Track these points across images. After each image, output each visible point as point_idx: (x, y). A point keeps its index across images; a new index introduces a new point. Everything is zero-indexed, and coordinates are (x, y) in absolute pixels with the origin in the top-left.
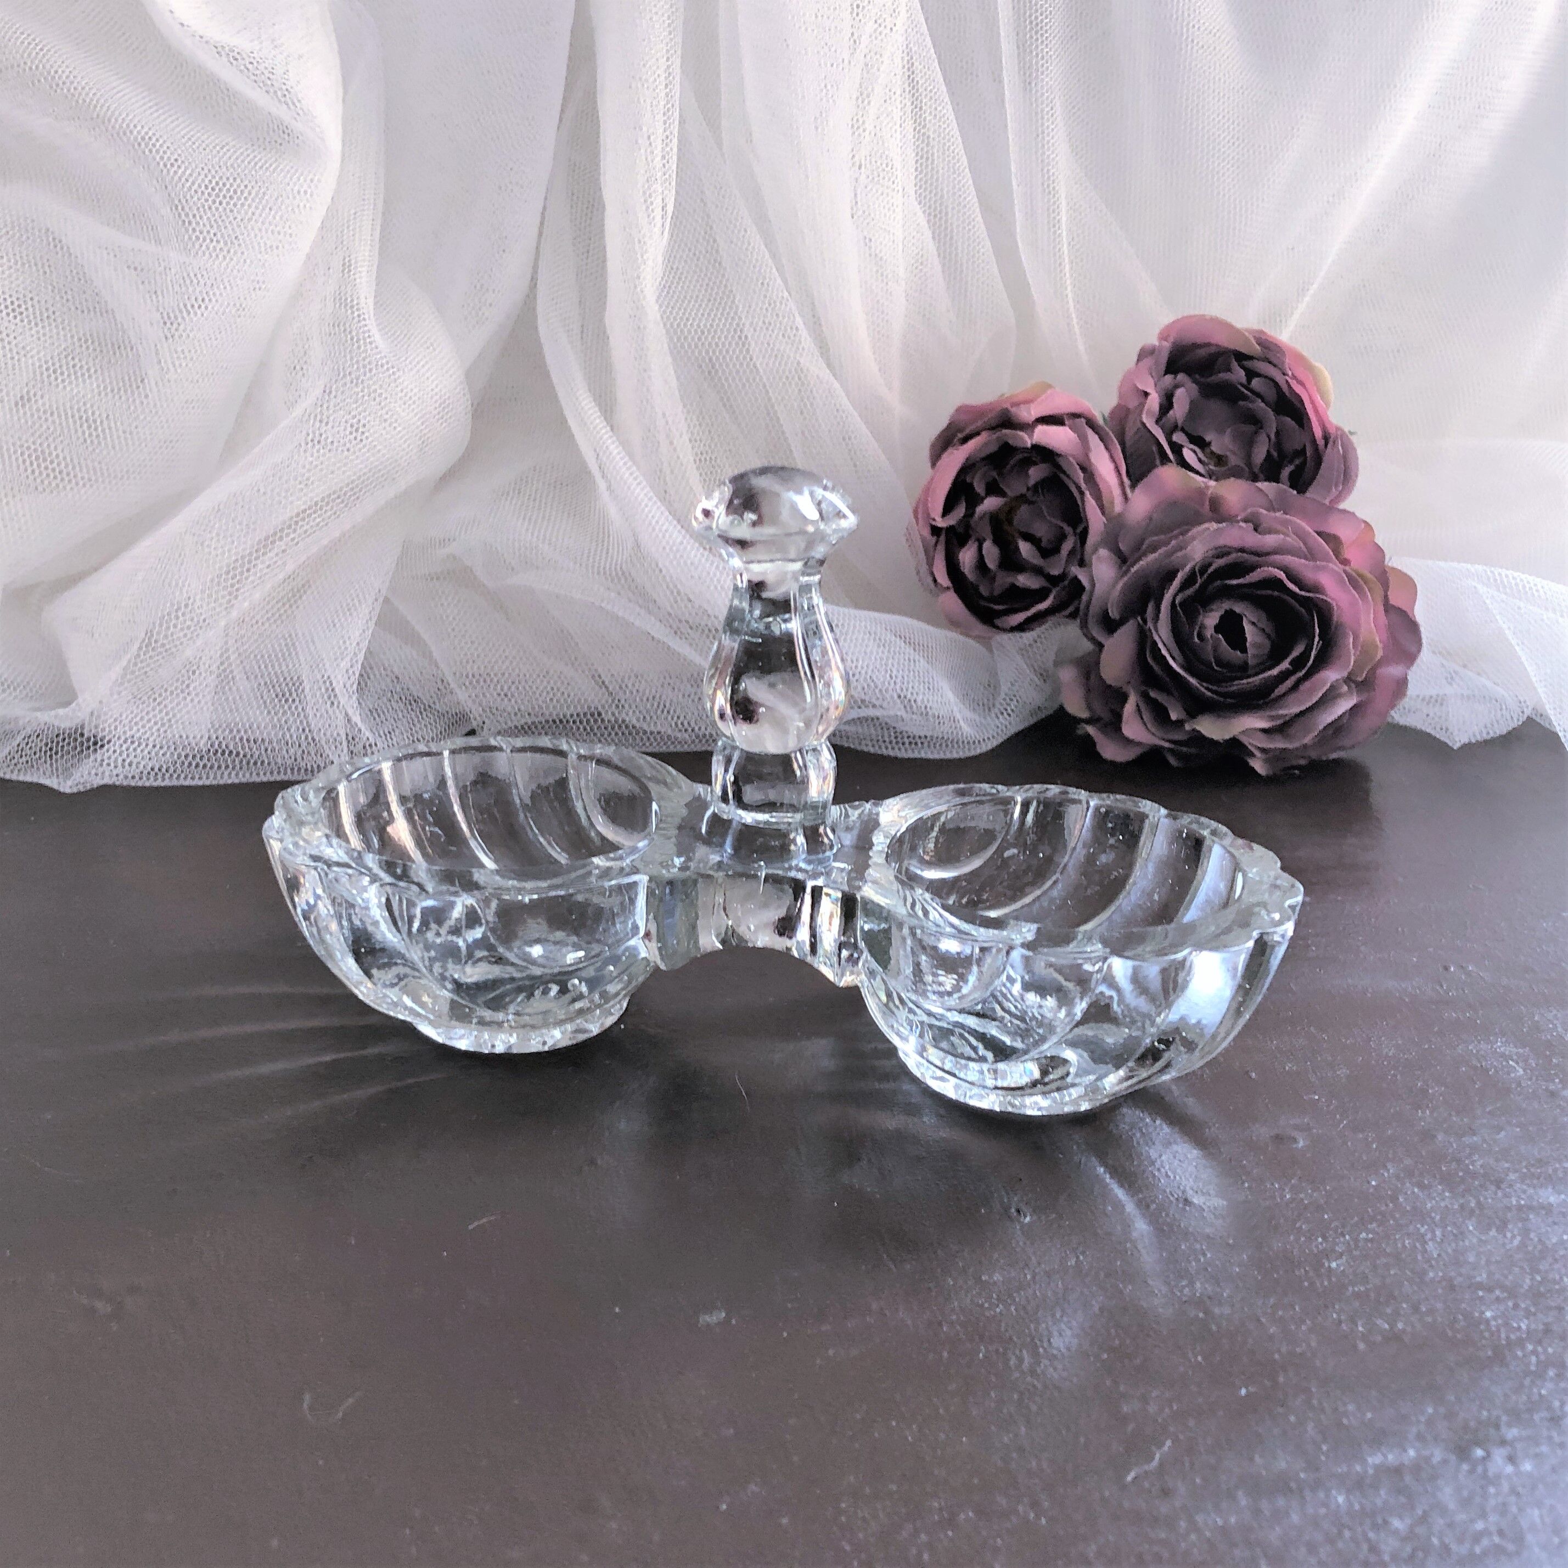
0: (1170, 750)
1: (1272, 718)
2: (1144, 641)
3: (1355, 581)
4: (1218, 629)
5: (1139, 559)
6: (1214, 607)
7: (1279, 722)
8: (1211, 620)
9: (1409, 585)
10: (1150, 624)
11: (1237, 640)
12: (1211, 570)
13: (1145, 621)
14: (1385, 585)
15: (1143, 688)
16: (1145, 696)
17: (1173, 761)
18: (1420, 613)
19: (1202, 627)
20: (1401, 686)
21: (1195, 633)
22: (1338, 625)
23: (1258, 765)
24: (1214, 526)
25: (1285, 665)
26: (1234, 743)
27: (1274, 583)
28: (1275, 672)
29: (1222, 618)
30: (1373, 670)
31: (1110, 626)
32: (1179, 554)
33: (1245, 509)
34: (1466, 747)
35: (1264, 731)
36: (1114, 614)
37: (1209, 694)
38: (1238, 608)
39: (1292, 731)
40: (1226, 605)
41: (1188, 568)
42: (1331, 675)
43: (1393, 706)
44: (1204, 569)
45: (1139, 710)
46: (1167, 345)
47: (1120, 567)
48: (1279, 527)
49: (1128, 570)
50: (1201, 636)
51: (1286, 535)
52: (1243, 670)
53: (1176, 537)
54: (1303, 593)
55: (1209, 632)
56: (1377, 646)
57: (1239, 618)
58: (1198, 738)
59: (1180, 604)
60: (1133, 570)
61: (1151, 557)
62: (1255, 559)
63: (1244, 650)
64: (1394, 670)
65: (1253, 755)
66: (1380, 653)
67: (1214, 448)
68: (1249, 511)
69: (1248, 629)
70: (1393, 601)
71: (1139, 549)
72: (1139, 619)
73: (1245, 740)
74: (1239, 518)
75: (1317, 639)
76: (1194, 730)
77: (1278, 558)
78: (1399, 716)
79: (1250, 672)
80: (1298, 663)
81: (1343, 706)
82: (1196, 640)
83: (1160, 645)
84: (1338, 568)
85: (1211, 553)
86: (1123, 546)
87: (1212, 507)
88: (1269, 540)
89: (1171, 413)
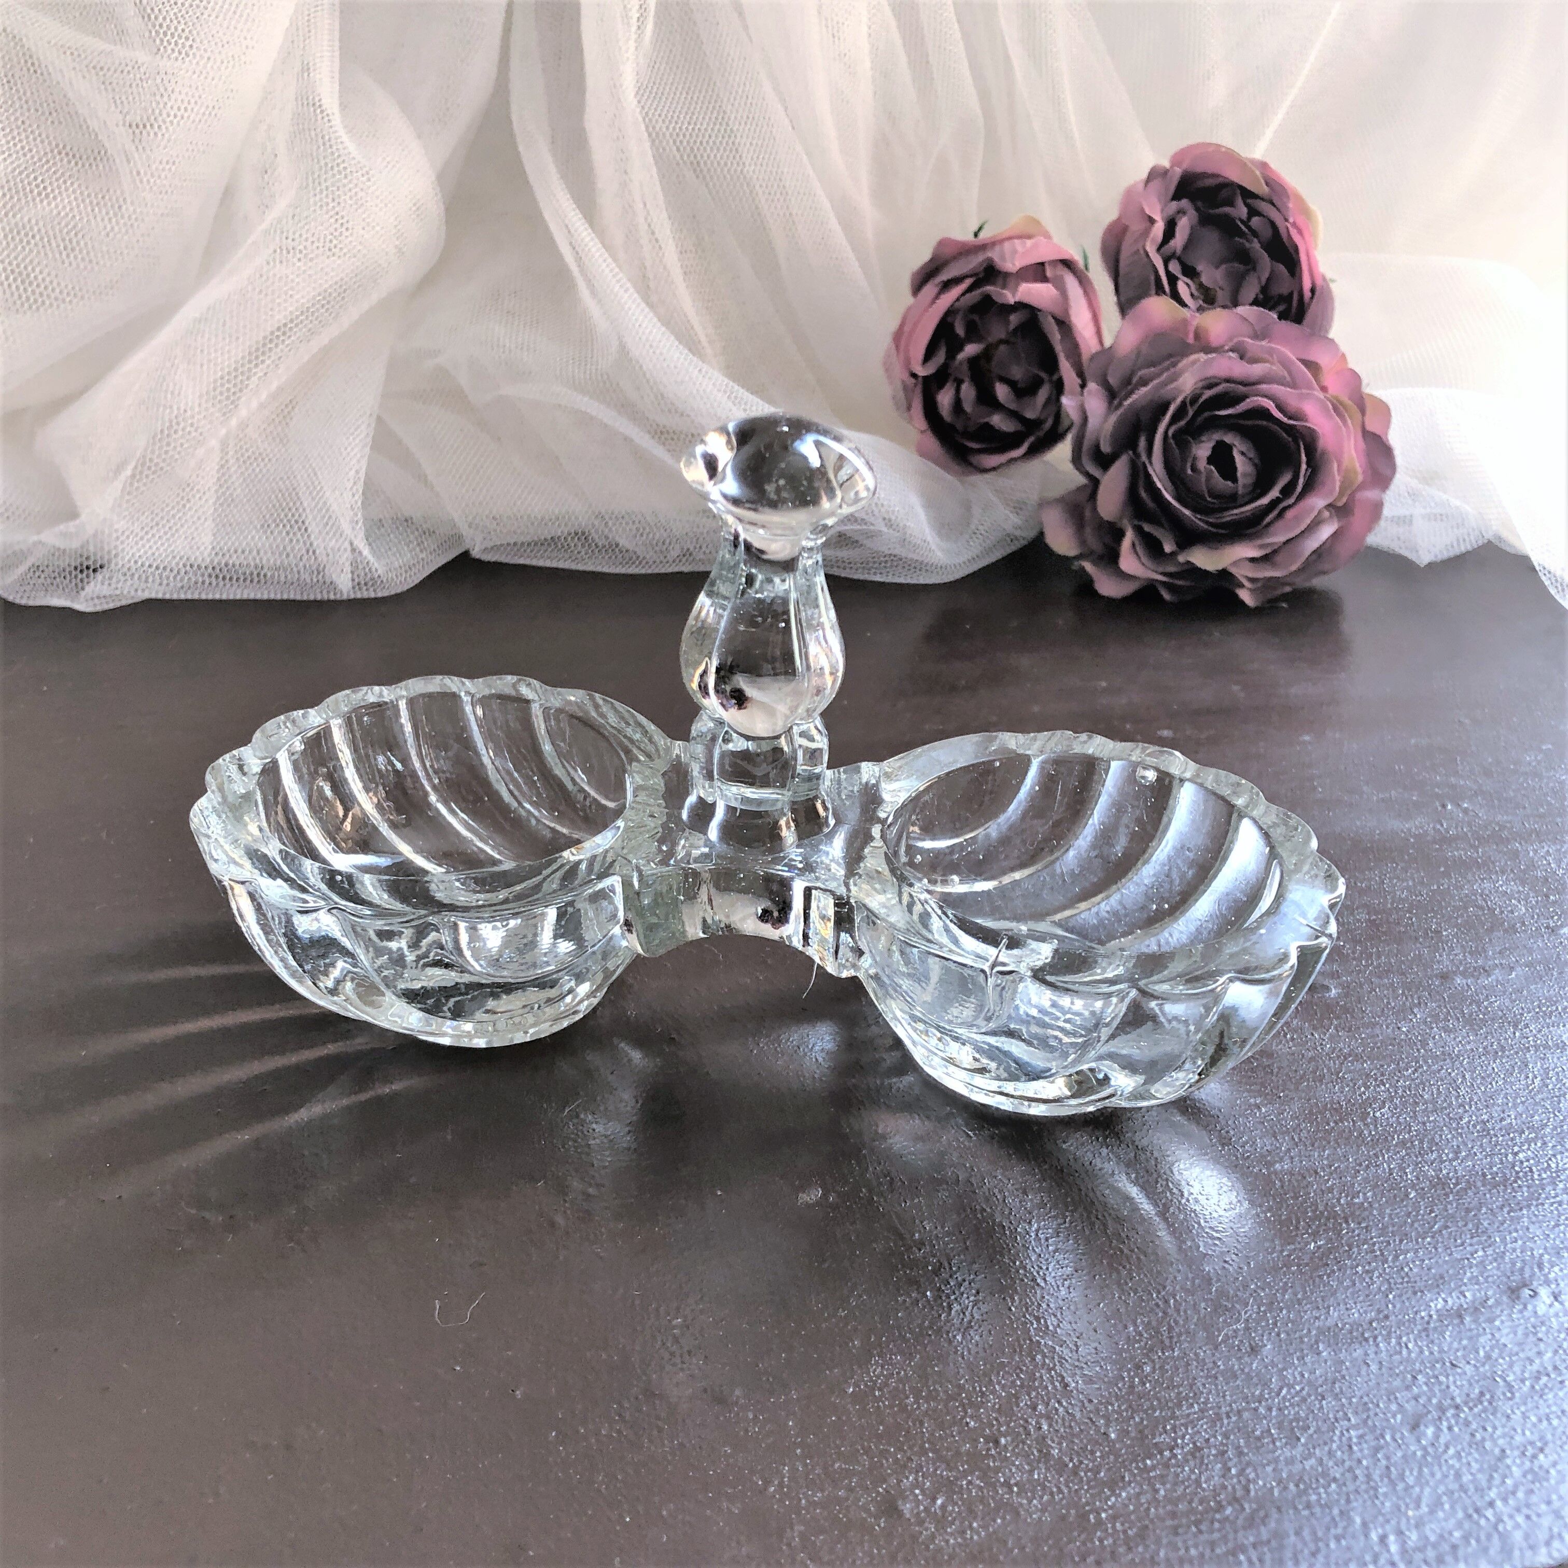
0: (1164, 583)
1: (1261, 547)
2: (1138, 474)
3: (1338, 408)
4: (1210, 460)
5: (1131, 392)
6: (1204, 438)
7: (1268, 551)
8: (1202, 451)
9: (1384, 410)
10: (1144, 458)
11: (1228, 471)
12: (1201, 400)
13: (1138, 455)
14: (1363, 412)
15: (1136, 522)
16: (1139, 530)
17: (1167, 596)
18: (1394, 438)
19: (1195, 459)
20: (1377, 508)
21: (1189, 465)
22: (1323, 453)
23: (1245, 596)
24: (1202, 357)
25: (1275, 493)
26: (1225, 574)
27: (1263, 413)
28: (1265, 501)
29: (1214, 448)
30: (1352, 495)
31: (1105, 461)
32: (1172, 386)
33: (1231, 339)
34: (1430, 565)
35: (1252, 560)
36: (1106, 448)
37: (1202, 524)
38: (1229, 438)
39: (1278, 558)
40: (1217, 436)
41: (1179, 400)
42: (1317, 502)
43: (1369, 529)
44: (1194, 399)
45: (1133, 545)
46: (1178, 171)
47: (1110, 403)
48: (1266, 356)
49: (1120, 404)
50: (1194, 469)
51: (1272, 364)
52: (1232, 500)
53: (1167, 369)
54: (1291, 422)
55: (1202, 464)
56: (1356, 473)
57: (1229, 448)
58: (1193, 571)
59: (1174, 436)
60: (1127, 403)
61: (1144, 390)
62: (1241, 388)
63: (1234, 480)
64: (1370, 494)
65: (1242, 586)
66: (1360, 478)
67: (1204, 279)
68: (1235, 340)
69: (1239, 460)
70: (1370, 427)
71: (1129, 383)
72: (1131, 452)
73: (1233, 570)
74: (1226, 348)
75: (1304, 466)
76: (1188, 562)
77: (1264, 387)
78: (1374, 539)
79: (1240, 501)
80: (1287, 491)
81: (1326, 532)
82: (1189, 472)
83: (1156, 479)
84: (1321, 395)
85: (1200, 384)
86: (1113, 381)
87: (1197, 336)
88: (1257, 370)
89: (1172, 243)
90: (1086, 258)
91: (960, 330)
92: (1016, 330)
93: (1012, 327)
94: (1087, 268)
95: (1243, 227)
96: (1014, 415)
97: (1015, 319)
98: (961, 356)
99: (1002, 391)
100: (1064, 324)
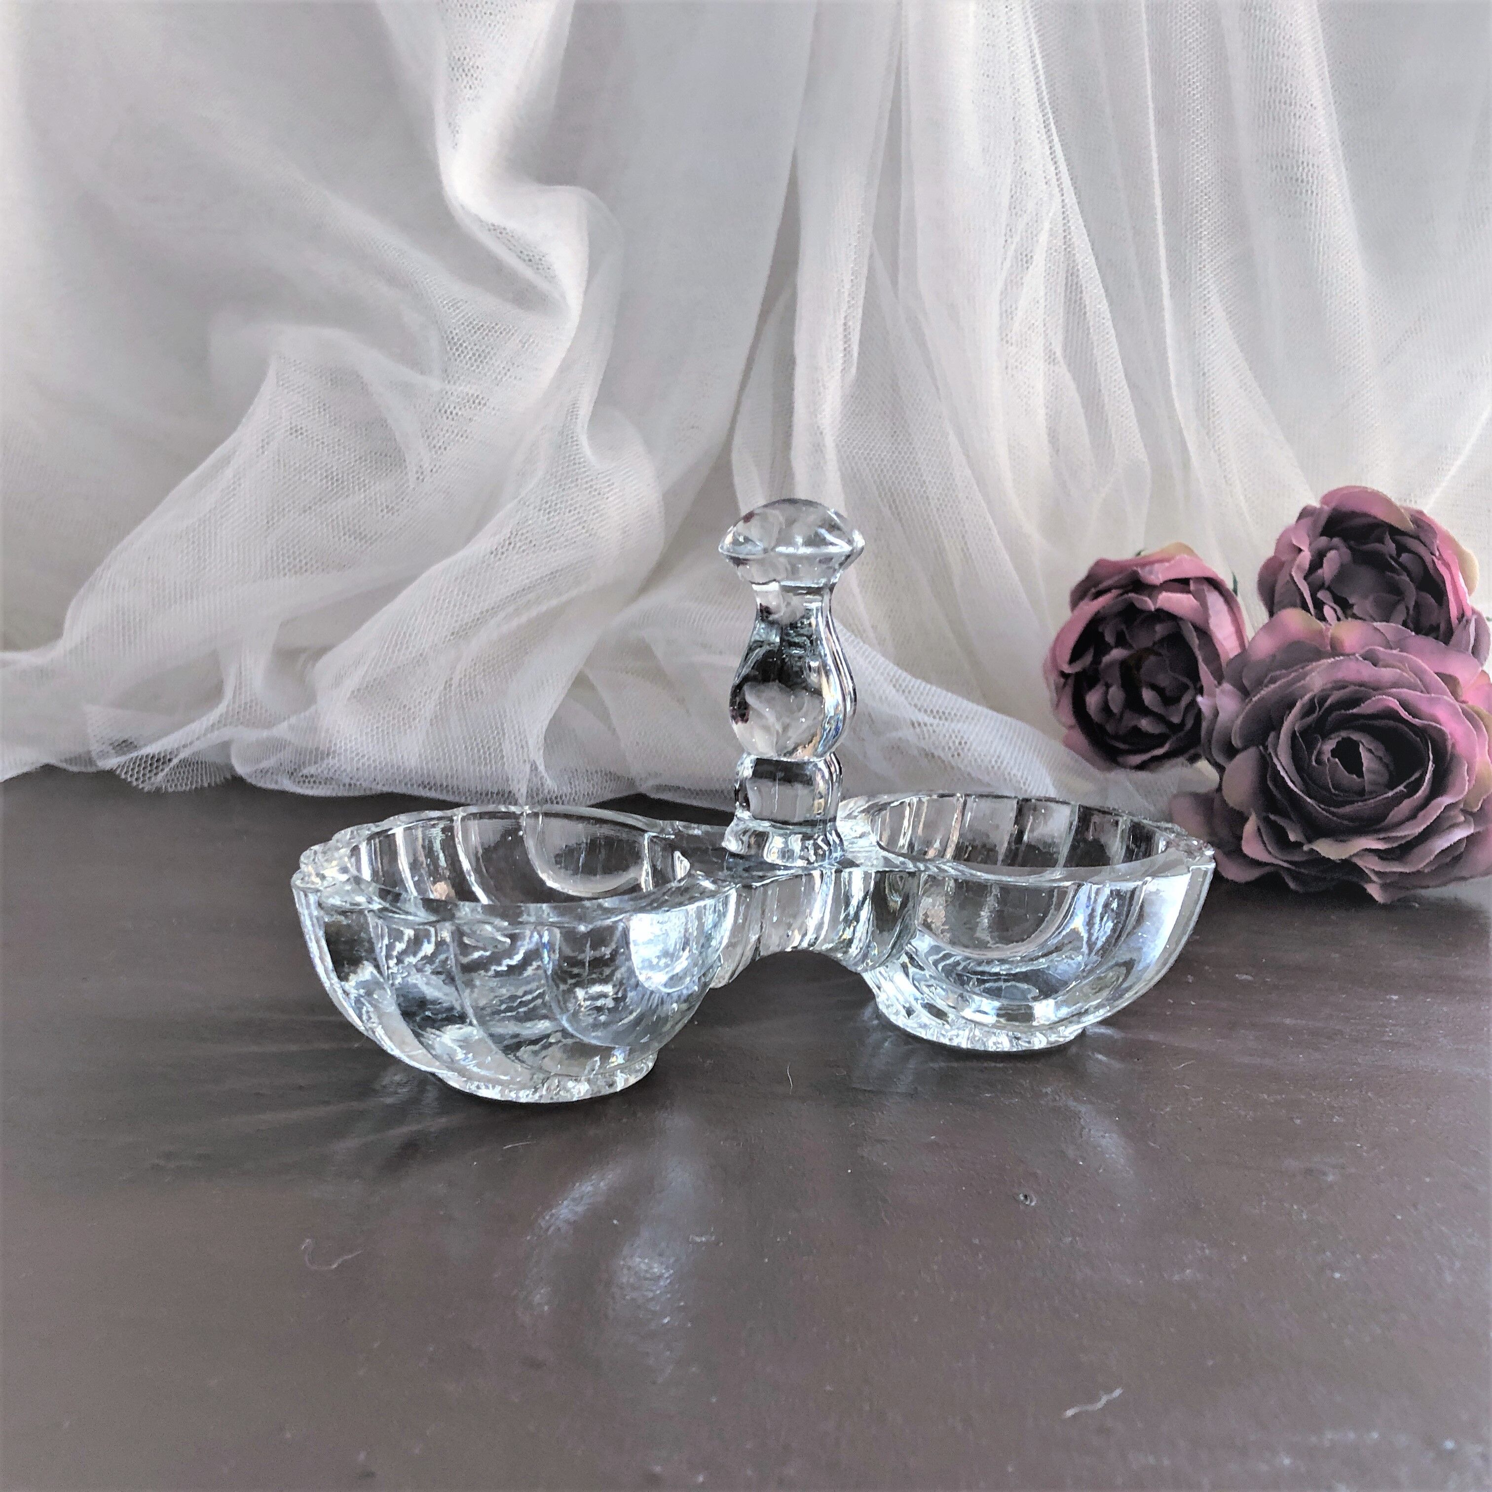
0: (1288, 869)
1: (1388, 840)
2: (1265, 765)
3: (1471, 717)
4: (1334, 753)
5: (1260, 690)
6: (1331, 735)
7: (1395, 845)
8: (1329, 746)
10: (1270, 749)
11: (1354, 765)
12: (1329, 702)
13: (1266, 748)
15: (1264, 814)
16: (1265, 819)
17: (1290, 881)
19: (1320, 753)
21: (1313, 758)
22: (1453, 755)
23: (1374, 891)
25: (1400, 789)
26: (1349, 864)
27: (1391, 714)
28: (1391, 794)
29: (1339, 744)
31: (1231, 752)
32: (1299, 684)
33: (1363, 647)
35: (1377, 852)
36: (1237, 742)
37: (1326, 814)
38: (1355, 736)
39: (1409, 854)
40: (1344, 734)
41: (1307, 698)
42: (1444, 800)
44: (1323, 700)
45: (1258, 830)
46: (1327, 509)
47: (1243, 700)
48: (1396, 663)
49: (1249, 702)
50: (1318, 761)
51: (1403, 670)
52: (1360, 793)
53: (1296, 670)
54: (1418, 721)
55: (1327, 756)
57: (1357, 745)
58: (1319, 860)
59: (1300, 731)
60: (1255, 700)
61: (1271, 688)
62: (1366, 691)
63: (1360, 775)
65: (1371, 881)
68: (1367, 648)
69: (1365, 756)
71: (1259, 684)
72: (1261, 745)
73: (1358, 861)
74: (1358, 655)
75: (1431, 765)
76: (1312, 851)
77: (1394, 691)
79: (1367, 795)
81: (1458, 834)
82: (1314, 763)
83: (1279, 768)
84: (1454, 704)
85: (1329, 686)
86: (1246, 682)
87: (1333, 647)
88: (1386, 674)
89: (1320, 571)
90: (1235, 582)
91: (1109, 638)
92: (1162, 641)
93: (1158, 637)
94: (1235, 591)
95: (1393, 563)
96: (1160, 718)
97: (1160, 630)
98: (1106, 659)
99: (1148, 696)
100: (1204, 633)
